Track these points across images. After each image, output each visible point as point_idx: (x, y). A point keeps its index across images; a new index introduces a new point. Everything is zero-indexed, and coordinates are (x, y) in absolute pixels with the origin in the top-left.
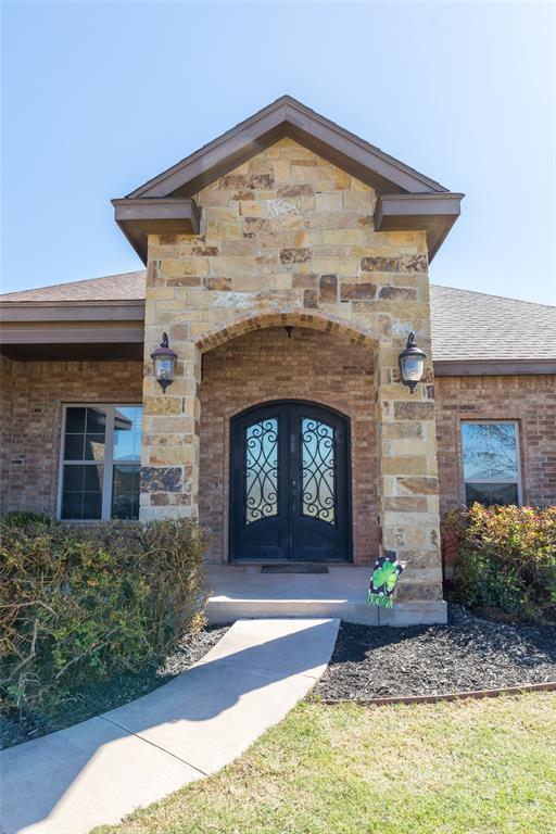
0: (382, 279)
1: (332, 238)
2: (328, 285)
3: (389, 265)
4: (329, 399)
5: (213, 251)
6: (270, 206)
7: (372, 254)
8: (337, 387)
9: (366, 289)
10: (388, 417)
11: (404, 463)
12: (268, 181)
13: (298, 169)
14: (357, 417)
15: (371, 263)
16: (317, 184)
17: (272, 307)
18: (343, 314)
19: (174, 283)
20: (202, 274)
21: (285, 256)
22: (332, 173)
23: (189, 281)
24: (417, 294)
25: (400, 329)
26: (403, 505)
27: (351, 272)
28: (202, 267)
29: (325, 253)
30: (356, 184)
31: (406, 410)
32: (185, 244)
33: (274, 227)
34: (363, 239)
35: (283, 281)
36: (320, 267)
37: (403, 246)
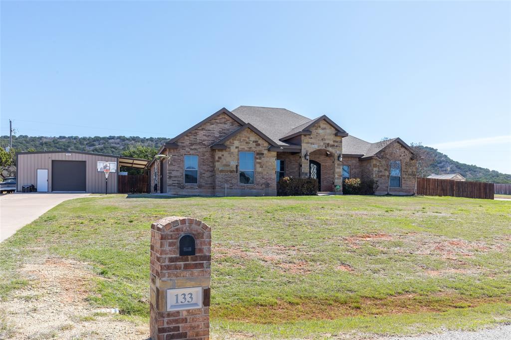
0: (336, 144)
1: (329, 137)
2: (328, 144)
3: (337, 142)
4: (317, 160)
5: (311, 138)
6: (320, 131)
7: (334, 140)
8: (318, 158)
9: (333, 146)
10: (336, 165)
11: (338, 172)
12: (320, 127)
13: (324, 125)
14: (322, 164)
15: (334, 141)
16: (326, 127)
17: (320, 148)
18: (330, 149)
19: (306, 143)
20: (310, 142)
21: (322, 140)
22: (330, 126)
23: (308, 143)
24: (341, 147)
25: (338, 152)
26: (338, 178)
27: (331, 143)
28: (310, 141)
29: (328, 139)
30: (332, 128)
31: (338, 165)
32: (308, 137)
33: (321, 135)
34: (333, 137)
35: (322, 144)
36: (327, 142)
37: (338, 139)
